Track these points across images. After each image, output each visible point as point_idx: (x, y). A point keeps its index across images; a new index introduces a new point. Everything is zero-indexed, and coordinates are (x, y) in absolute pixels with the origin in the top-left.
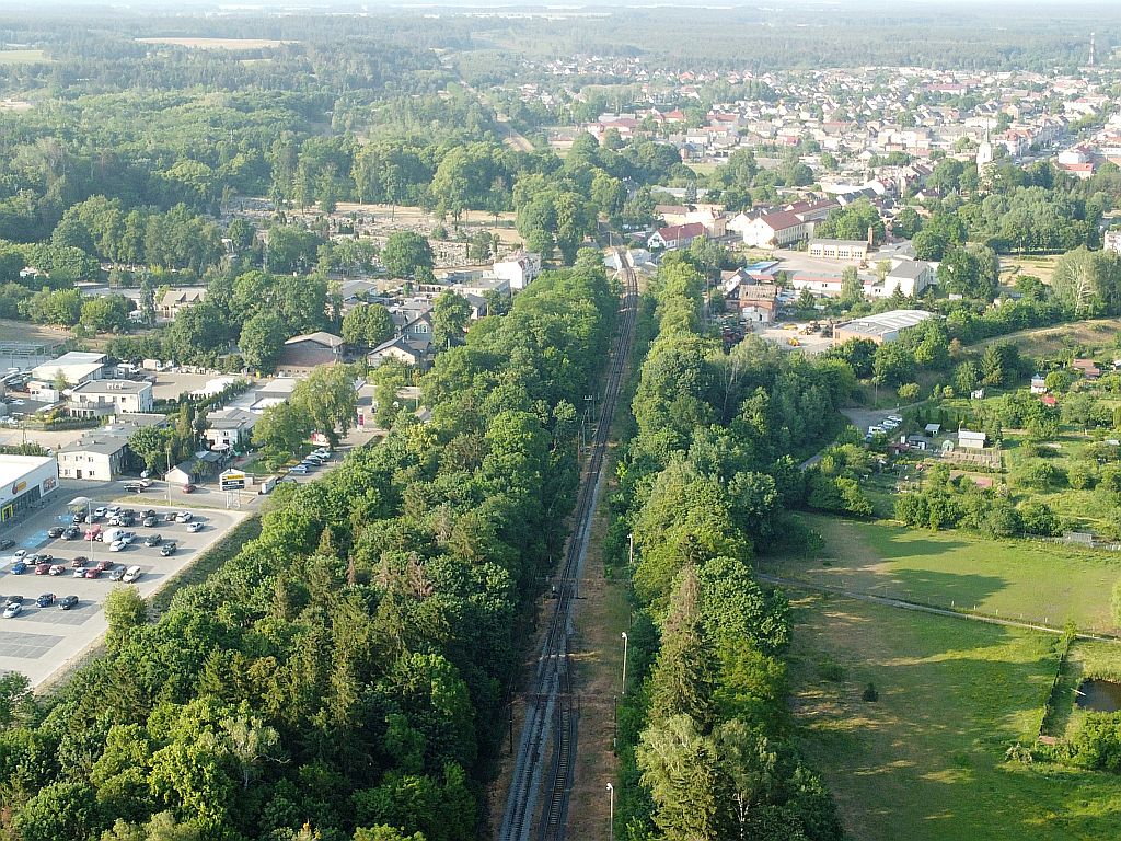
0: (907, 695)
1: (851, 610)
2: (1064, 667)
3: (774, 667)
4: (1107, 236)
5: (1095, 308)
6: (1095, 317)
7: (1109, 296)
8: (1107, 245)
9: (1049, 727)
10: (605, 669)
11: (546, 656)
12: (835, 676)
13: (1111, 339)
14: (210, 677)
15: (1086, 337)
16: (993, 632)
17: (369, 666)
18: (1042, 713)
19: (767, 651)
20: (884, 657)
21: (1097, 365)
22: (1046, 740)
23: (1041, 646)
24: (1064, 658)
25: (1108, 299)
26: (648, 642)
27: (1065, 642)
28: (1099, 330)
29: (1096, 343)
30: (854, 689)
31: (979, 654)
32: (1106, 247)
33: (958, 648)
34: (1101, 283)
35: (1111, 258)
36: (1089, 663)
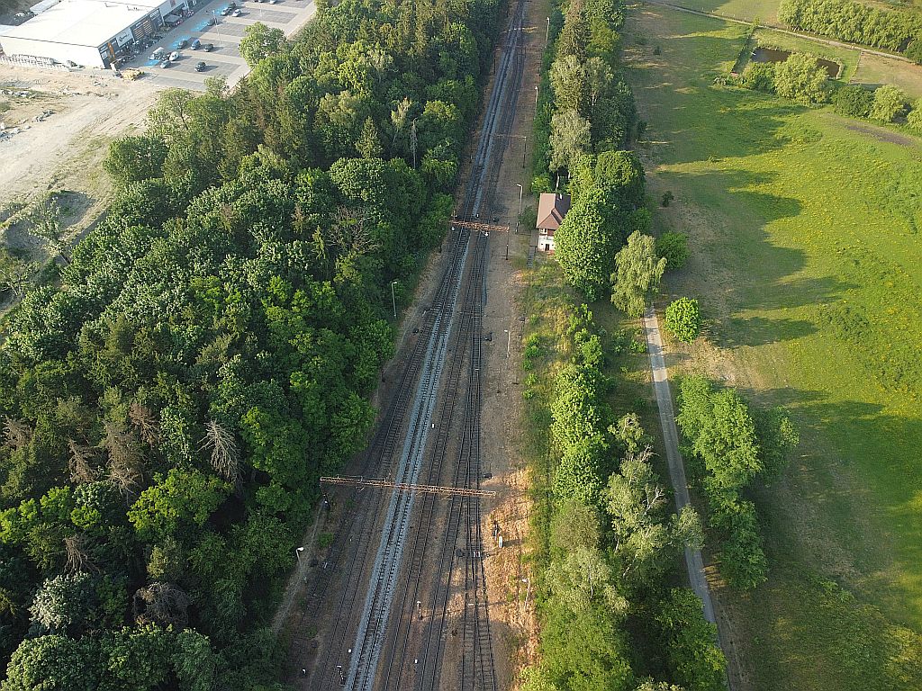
0: (674, 53)
1: (654, 11)
2: (749, 41)
3: (615, 36)
9: (735, 69)
10: (538, 36)
11: (512, 29)
12: (642, 43)
16: (720, 24)
17: (433, 29)
18: (734, 63)
19: (613, 28)
20: (670, 35)
22: (733, 75)
23: (740, 31)
24: (750, 37)
26: (559, 22)
27: (752, 30)
30: (650, 49)
31: (711, 34)
33: (702, 31)
36: (761, 40)
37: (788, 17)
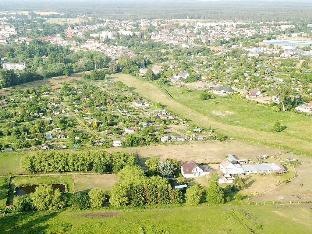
2: (10, 186)
4: (3, 65)
5: (3, 85)
6: (4, 88)
7: (6, 81)
8: (4, 67)
9: (8, 203)
13: (9, 93)
15: (2, 93)
18: (6, 200)
21: (6, 101)
22: (8, 207)
23: (2, 181)
24: (10, 183)
27: (9, 179)
28: (5, 91)
29: (5, 95)
34: (3, 78)
35: (5, 71)
36: (17, 183)
37: (27, 167)
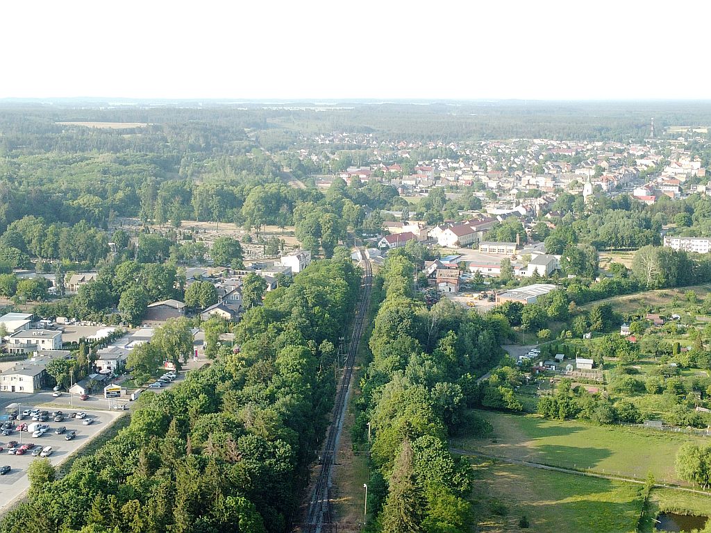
0: (548, 524)
1: (509, 470)
2: (646, 505)
3: (462, 504)
4: (665, 239)
5: (659, 282)
6: (659, 288)
7: (668, 275)
8: (665, 244)
10: (353, 509)
11: (315, 501)
12: (500, 512)
13: (670, 302)
14: (95, 513)
15: (655, 301)
16: (603, 483)
17: (199, 505)
19: (458, 494)
20: (533, 500)
21: (662, 318)
23: (632, 492)
24: (647, 499)
25: (667, 277)
26: (380, 490)
27: (646, 489)
28: (663, 296)
29: (660, 305)
30: (514, 520)
31: (593, 498)
32: (664, 245)
33: (580, 493)
34: (662, 267)
35: (668, 251)
36: (663, 502)
37: (691, 471)
